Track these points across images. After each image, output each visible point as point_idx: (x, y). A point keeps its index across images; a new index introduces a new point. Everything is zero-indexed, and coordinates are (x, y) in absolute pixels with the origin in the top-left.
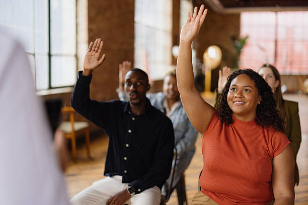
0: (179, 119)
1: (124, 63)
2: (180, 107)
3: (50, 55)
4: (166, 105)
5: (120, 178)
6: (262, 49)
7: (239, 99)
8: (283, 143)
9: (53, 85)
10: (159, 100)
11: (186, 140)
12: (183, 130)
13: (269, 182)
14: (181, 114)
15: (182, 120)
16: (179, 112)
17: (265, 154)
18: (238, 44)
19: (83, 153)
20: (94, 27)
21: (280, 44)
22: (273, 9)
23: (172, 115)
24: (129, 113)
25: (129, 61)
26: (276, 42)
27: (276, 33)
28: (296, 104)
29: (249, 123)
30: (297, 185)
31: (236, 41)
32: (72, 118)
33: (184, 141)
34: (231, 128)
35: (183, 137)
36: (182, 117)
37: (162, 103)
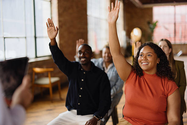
0: (113, 74)
1: (80, 40)
2: (113, 66)
3: (35, 38)
4: (104, 65)
5: (75, 111)
6: (166, 29)
7: (145, 61)
8: (173, 88)
9: (38, 55)
10: (100, 63)
11: (116, 86)
12: (115, 81)
13: (165, 112)
14: (114, 71)
15: (114, 74)
16: (113, 70)
17: (162, 94)
18: (152, 26)
19: (57, 96)
20: (62, 19)
21: (177, 25)
22: (172, 4)
23: (108, 72)
24: (82, 69)
25: (83, 39)
26: (175, 24)
27: (175, 19)
28: (183, 62)
29: (153, 75)
30: (185, 113)
31: (151, 25)
32: (49, 75)
33: (115, 87)
34: (142, 78)
35: (115, 85)
36: (114, 72)
37: (102, 64)
